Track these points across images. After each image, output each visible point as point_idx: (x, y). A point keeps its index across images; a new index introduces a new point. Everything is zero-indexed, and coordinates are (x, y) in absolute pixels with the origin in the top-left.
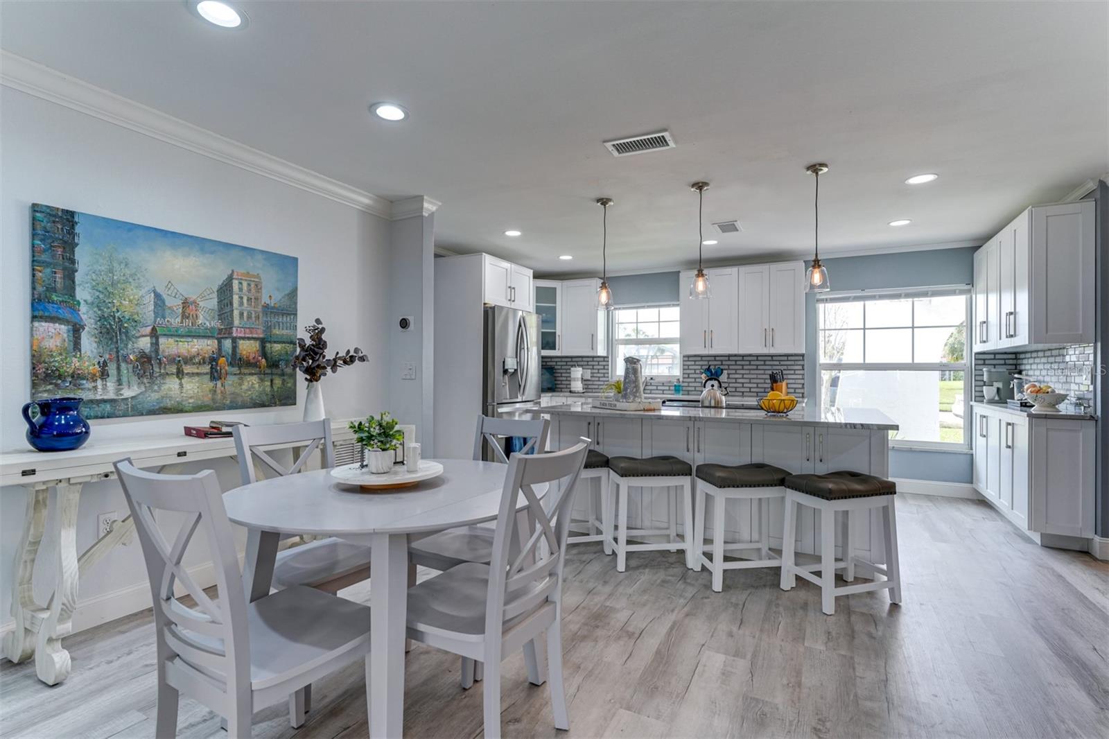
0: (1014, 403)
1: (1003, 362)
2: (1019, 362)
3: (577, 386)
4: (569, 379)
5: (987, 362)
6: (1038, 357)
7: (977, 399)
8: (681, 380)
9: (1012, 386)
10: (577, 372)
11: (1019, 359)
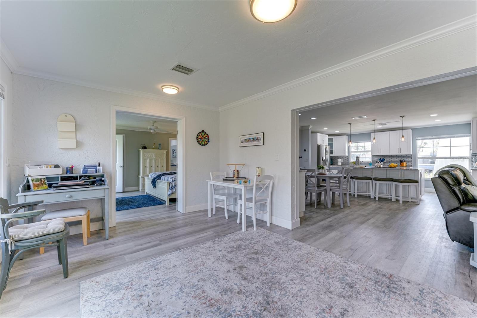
3: (340, 164)
4: (337, 162)
7: (472, 167)
8: (372, 162)
10: (339, 160)
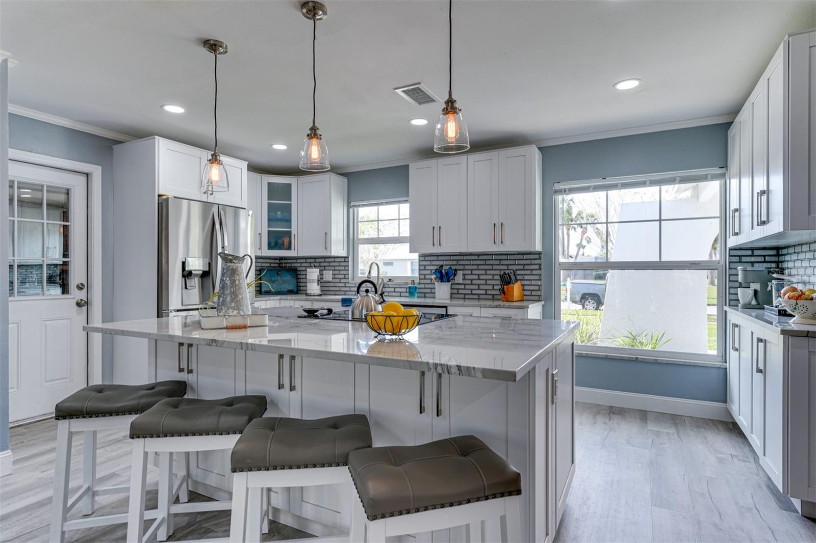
0: (771, 310)
1: (761, 259)
2: (781, 259)
3: (314, 288)
4: (304, 281)
5: (744, 259)
6: (802, 252)
7: (732, 303)
8: (417, 281)
9: (769, 288)
10: (313, 274)
11: (782, 255)
